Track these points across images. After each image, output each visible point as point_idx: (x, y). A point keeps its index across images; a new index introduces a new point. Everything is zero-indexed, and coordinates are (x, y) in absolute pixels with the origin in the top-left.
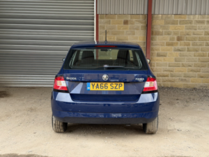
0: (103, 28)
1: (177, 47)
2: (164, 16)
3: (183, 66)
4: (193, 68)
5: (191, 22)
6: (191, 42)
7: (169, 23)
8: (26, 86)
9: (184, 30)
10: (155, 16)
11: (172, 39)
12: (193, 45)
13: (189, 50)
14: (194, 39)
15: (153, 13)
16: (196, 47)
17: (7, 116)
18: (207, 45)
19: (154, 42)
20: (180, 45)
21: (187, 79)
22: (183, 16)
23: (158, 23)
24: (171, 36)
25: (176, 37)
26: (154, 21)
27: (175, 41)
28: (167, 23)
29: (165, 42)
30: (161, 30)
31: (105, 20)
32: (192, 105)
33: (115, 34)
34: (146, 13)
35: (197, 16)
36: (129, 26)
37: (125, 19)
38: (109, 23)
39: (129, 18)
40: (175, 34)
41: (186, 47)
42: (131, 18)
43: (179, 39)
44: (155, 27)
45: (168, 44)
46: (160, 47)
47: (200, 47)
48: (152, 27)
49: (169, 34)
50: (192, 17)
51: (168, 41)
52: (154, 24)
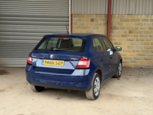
0: (76, 24)
1: (129, 38)
2: (120, 16)
3: (133, 51)
4: (140, 53)
5: (139, 20)
6: (139, 34)
7: (123, 21)
8: (19, 66)
9: (134, 26)
10: (113, 16)
11: (126, 32)
12: (140, 36)
13: (137, 40)
14: (141, 32)
15: (112, 13)
16: (142, 38)
17: (10, 88)
18: (150, 36)
19: (112, 34)
20: (131, 36)
21: (136, 60)
22: (133, 16)
23: (115, 21)
24: (125, 30)
25: (128, 31)
26: (112, 19)
27: (128, 34)
28: (122, 21)
29: (120, 34)
30: (117, 26)
31: (77, 18)
32: (142, 79)
33: (84, 29)
34: (107, 13)
35: (143, 16)
36: (94, 22)
37: (92, 18)
38: (80, 20)
39: (94, 17)
40: (128, 28)
41: (135, 38)
42: (96, 17)
43: (130, 32)
44: (113, 23)
45: (123, 36)
46: (117, 38)
47: (145, 38)
48: (111, 24)
49: (123, 29)
50: (139, 16)
51: (123, 33)
52: (112, 21)
